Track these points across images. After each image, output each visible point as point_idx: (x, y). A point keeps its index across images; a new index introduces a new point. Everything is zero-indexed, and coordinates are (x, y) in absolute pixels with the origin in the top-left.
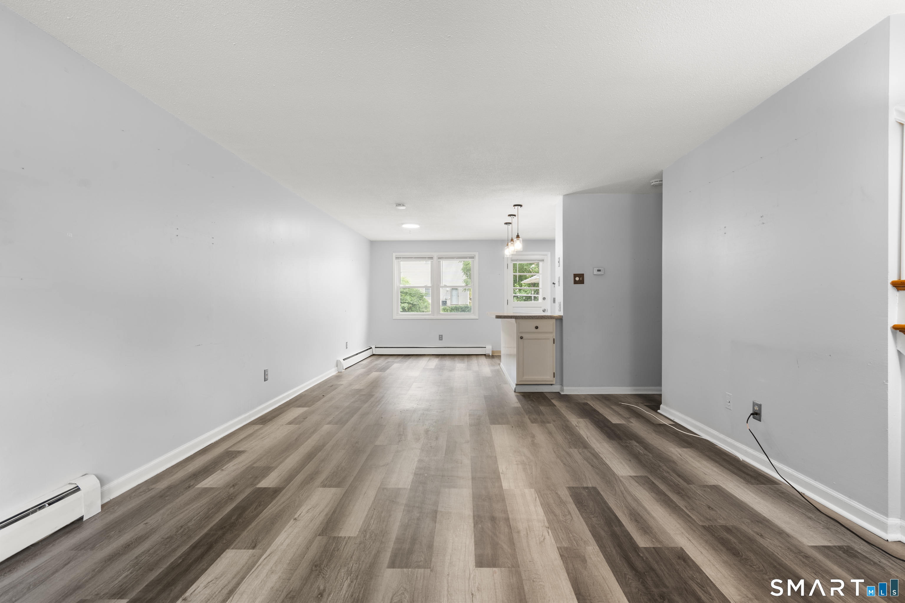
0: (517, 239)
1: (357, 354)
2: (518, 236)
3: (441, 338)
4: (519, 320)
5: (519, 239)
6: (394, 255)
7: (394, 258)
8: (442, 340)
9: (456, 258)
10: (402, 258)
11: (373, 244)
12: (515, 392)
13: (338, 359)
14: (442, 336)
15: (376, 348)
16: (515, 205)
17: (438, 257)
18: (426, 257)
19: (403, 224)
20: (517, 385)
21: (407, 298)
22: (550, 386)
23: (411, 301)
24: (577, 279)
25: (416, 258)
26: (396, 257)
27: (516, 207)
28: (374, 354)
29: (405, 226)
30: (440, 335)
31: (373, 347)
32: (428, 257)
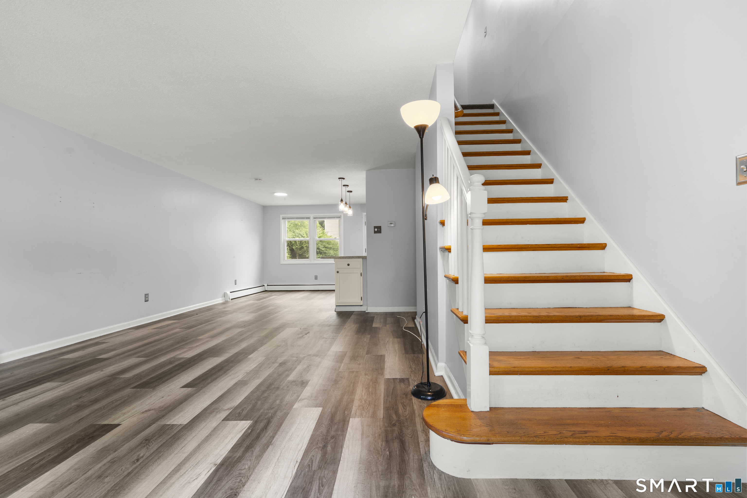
0: (341, 203)
1: (247, 289)
2: (342, 200)
3: (316, 278)
4: (336, 260)
5: (342, 203)
6: (281, 216)
7: (281, 218)
8: (317, 279)
9: (327, 218)
10: (287, 218)
11: (265, 209)
12: (335, 311)
13: (225, 292)
14: (317, 276)
15: (267, 285)
16: (339, 178)
17: (314, 217)
18: (305, 218)
19: (274, 193)
20: (337, 306)
21: (331, 252)
22: (360, 307)
23: (334, 254)
24: (376, 230)
25: (297, 218)
26: (283, 218)
27: (341, 179)
28: (266, 290)
29: (276, 194)
30: (315, 276)
31: (266, 285)
32: (306, 218)
